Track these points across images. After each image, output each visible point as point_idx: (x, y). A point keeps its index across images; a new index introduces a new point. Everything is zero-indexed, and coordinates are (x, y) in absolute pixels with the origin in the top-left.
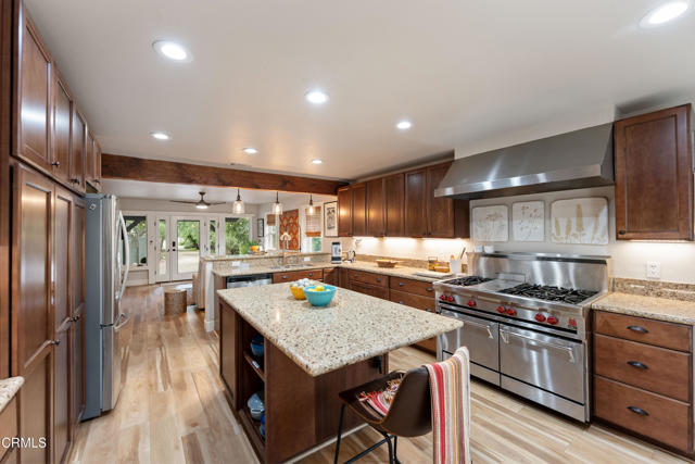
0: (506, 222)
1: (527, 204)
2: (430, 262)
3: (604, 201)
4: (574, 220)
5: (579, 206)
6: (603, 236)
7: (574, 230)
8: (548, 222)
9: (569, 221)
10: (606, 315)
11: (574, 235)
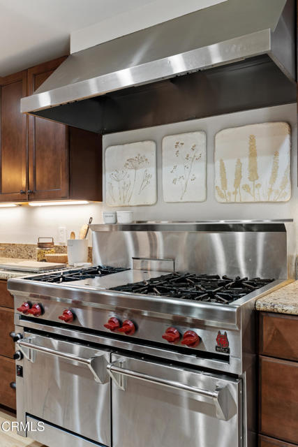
0: (152, 170)
1: (182, 138)
2: (41, 245)
3: (286, 127)
4: (246, 161)
5: (252, 139)
6: (283, 187)
7: (245, 180)
8: (210, 166)
9: (239, 163)
10: (276, 319)
11: (246, 187)
